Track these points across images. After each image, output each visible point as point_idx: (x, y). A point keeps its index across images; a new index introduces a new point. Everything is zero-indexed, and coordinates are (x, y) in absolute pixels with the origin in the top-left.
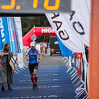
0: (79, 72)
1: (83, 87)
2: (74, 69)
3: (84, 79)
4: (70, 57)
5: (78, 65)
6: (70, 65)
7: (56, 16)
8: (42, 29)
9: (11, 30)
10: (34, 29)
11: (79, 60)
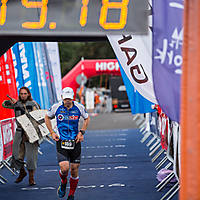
0: (164, 140)
1: (171, 168)
2: (155, 137)
3: (172, 155)
4: (147, 114)
5: (162, 128)
6: (148, 129)
7: (126, 39)
8: (97, 64)
9: (42, 65)
10: (82, 64)
11: (164, 120)
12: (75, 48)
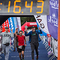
0: (49, 43)
1: (52, 51)
2: (47, 42)
3: (52, 47)
4: (44, 36)
5: (49, 40)
6: (44, 40)
8: (30, 23)
9: (16, 23)
11: (49, 38)
12: (24, 19)
